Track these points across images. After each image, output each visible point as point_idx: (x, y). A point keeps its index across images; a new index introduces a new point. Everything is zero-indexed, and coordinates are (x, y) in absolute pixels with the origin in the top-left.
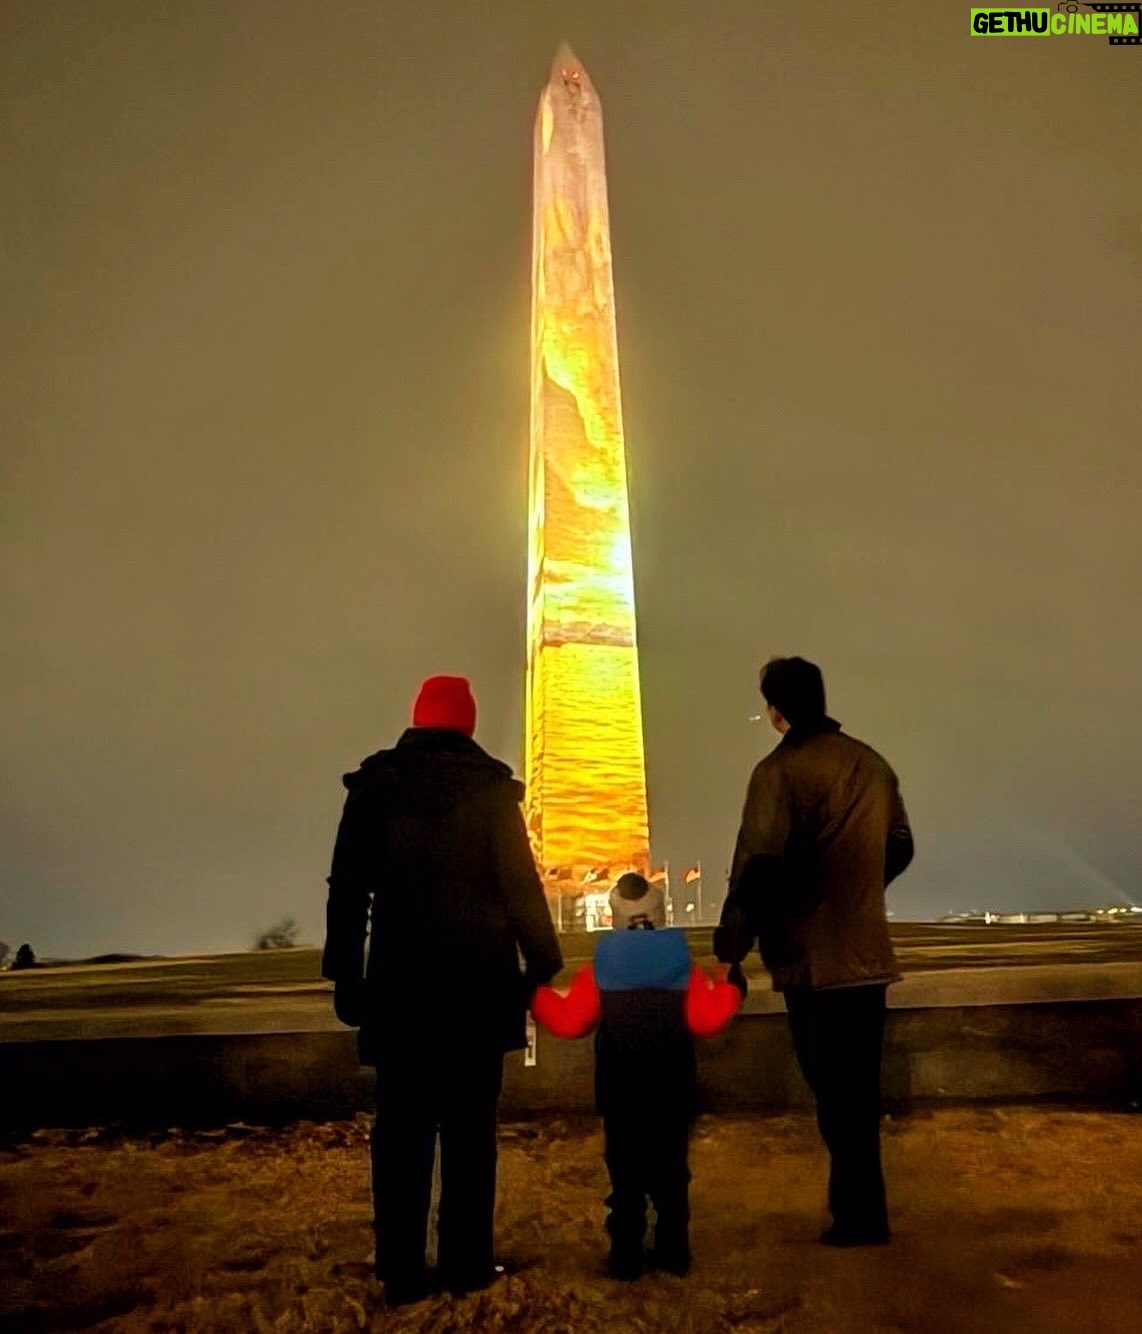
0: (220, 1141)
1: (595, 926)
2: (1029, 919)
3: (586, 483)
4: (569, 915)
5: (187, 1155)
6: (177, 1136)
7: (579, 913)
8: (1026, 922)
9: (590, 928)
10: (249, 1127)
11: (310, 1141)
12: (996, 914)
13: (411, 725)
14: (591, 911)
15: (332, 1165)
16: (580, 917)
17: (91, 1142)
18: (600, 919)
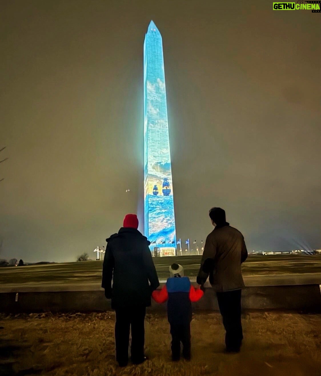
0: (75, 318)
1: (162, 255)
2: (274, 253)
3: (159, 141)
4: (156, 252)
5: (66, 322)
6: (64, 316)
7: (158, 252)
8: (273, 254)
9: (161, 256)
10: (81, 314)
11: (96, 318)
12: (265, 252)
13: (123, 227)
14: (161, 251)
15: (102, 326)
16: (159, 253)
17: (43, 317)
18: (163, 254)
